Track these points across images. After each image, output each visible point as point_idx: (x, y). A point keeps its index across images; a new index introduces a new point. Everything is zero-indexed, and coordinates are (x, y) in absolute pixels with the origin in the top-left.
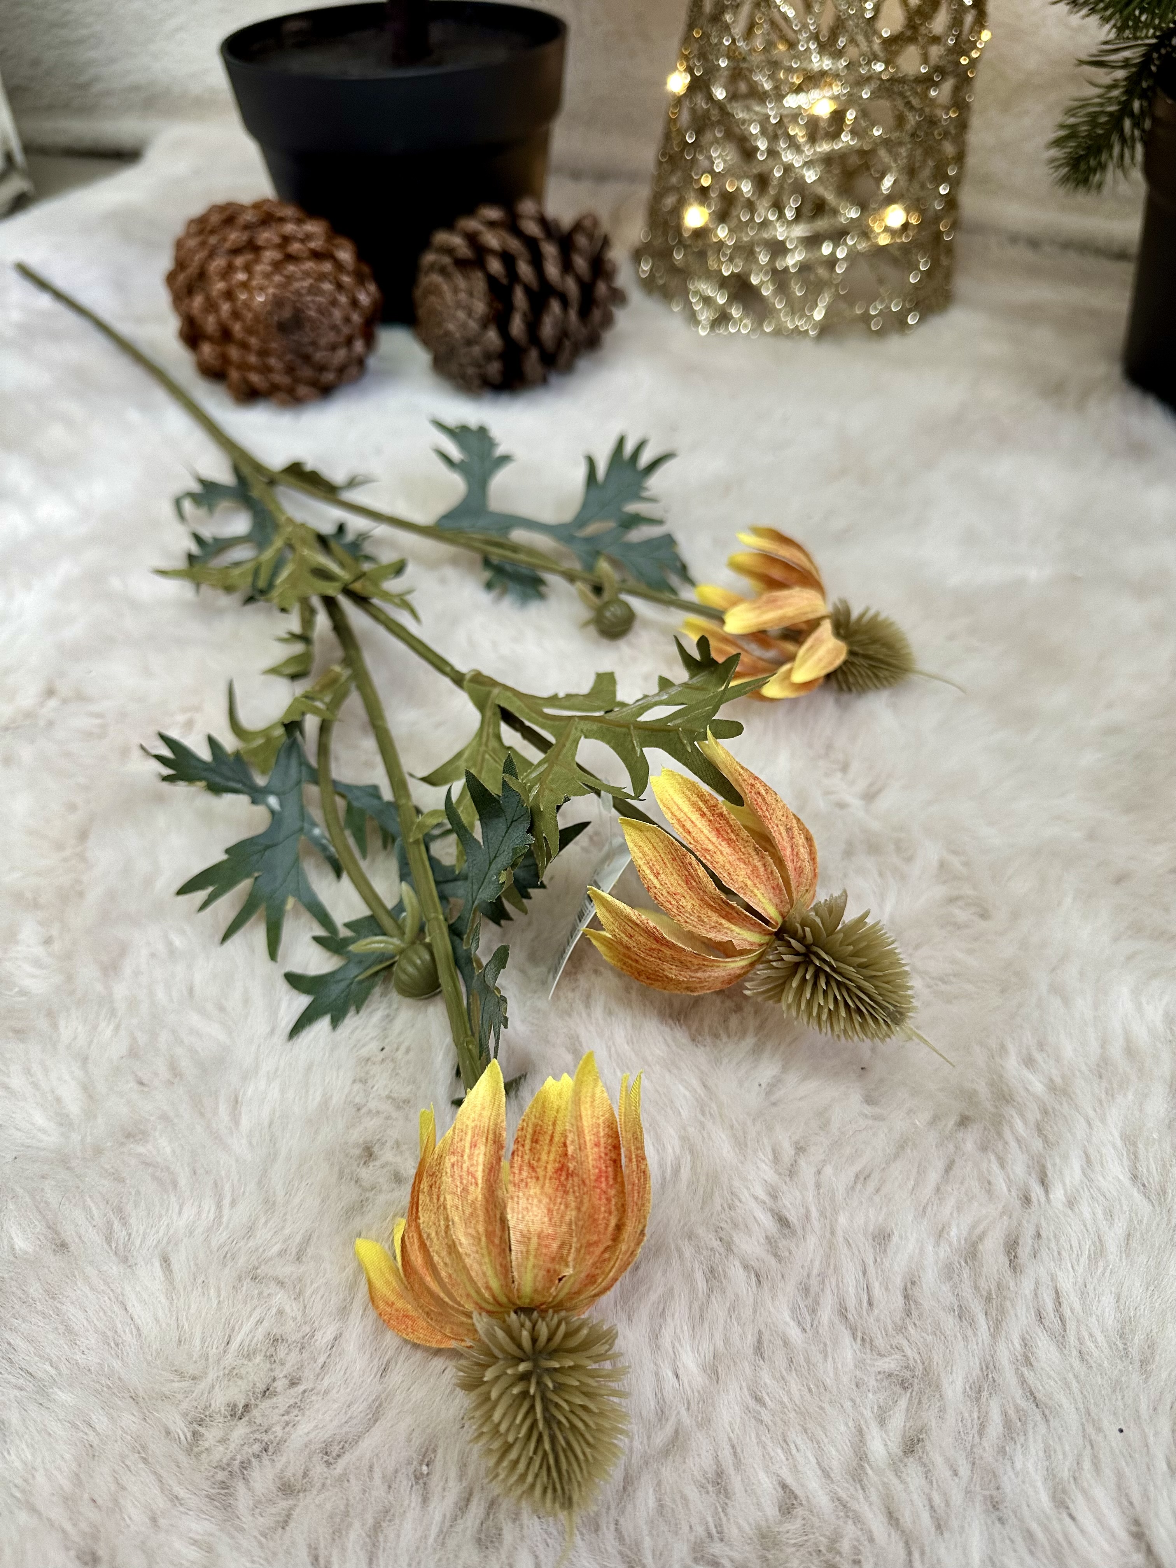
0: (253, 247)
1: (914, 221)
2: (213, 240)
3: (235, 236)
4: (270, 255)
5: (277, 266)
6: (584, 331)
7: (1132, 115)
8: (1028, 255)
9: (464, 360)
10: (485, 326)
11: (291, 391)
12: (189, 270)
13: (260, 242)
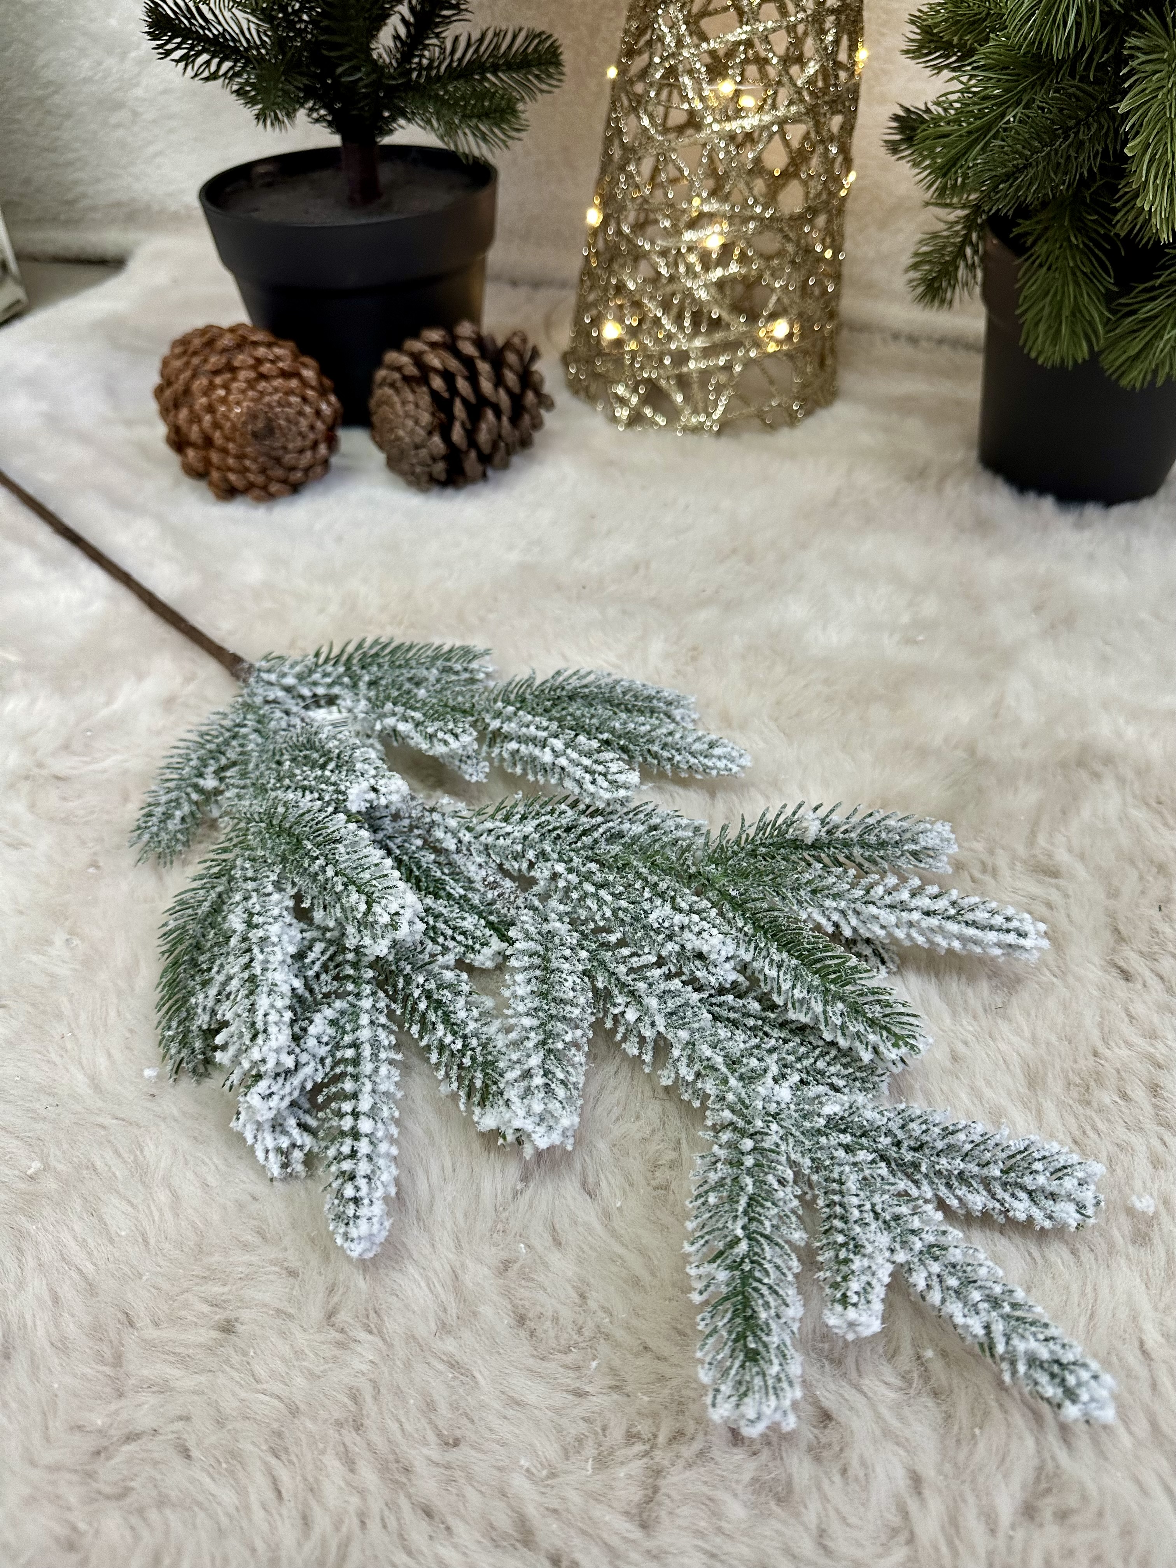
0: (231, 369)
1: (797, 331)
2: (195, 361)
3: (215, 360)
5: (251, 384)
6: (517, 433)
7: (972, 245)
8: (907, 351)
9: (414, 461)
10: (430, 433)
11: (265, 488)
12: (175, 386)
13: (236, 364)
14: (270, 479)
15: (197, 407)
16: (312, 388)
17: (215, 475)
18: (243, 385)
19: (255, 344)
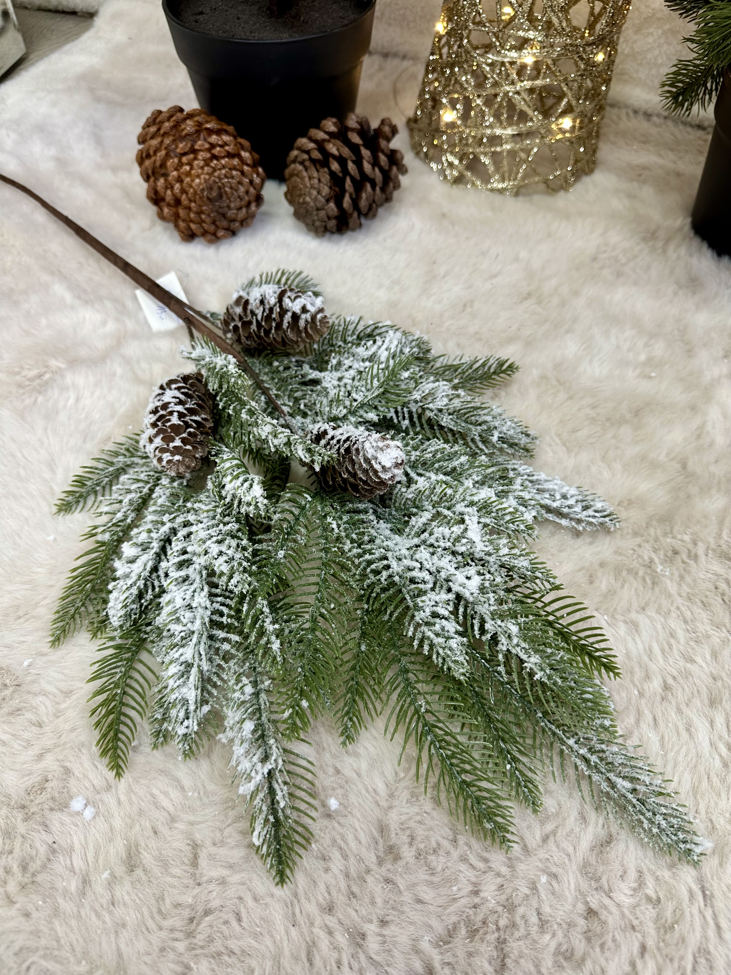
0: (193, 151)
1: (577, 124)
3: (182, 146)
5: (207, 162)
6: (384, 196)
9: (316, 218)
10: (328, 201)
11: (214, 234)
12: (153, 160)
13: (196, 147)
14: (218, 228)
16: (248, 165)
17: (182, 224)
18: (202, 163)
19: (209, 131)
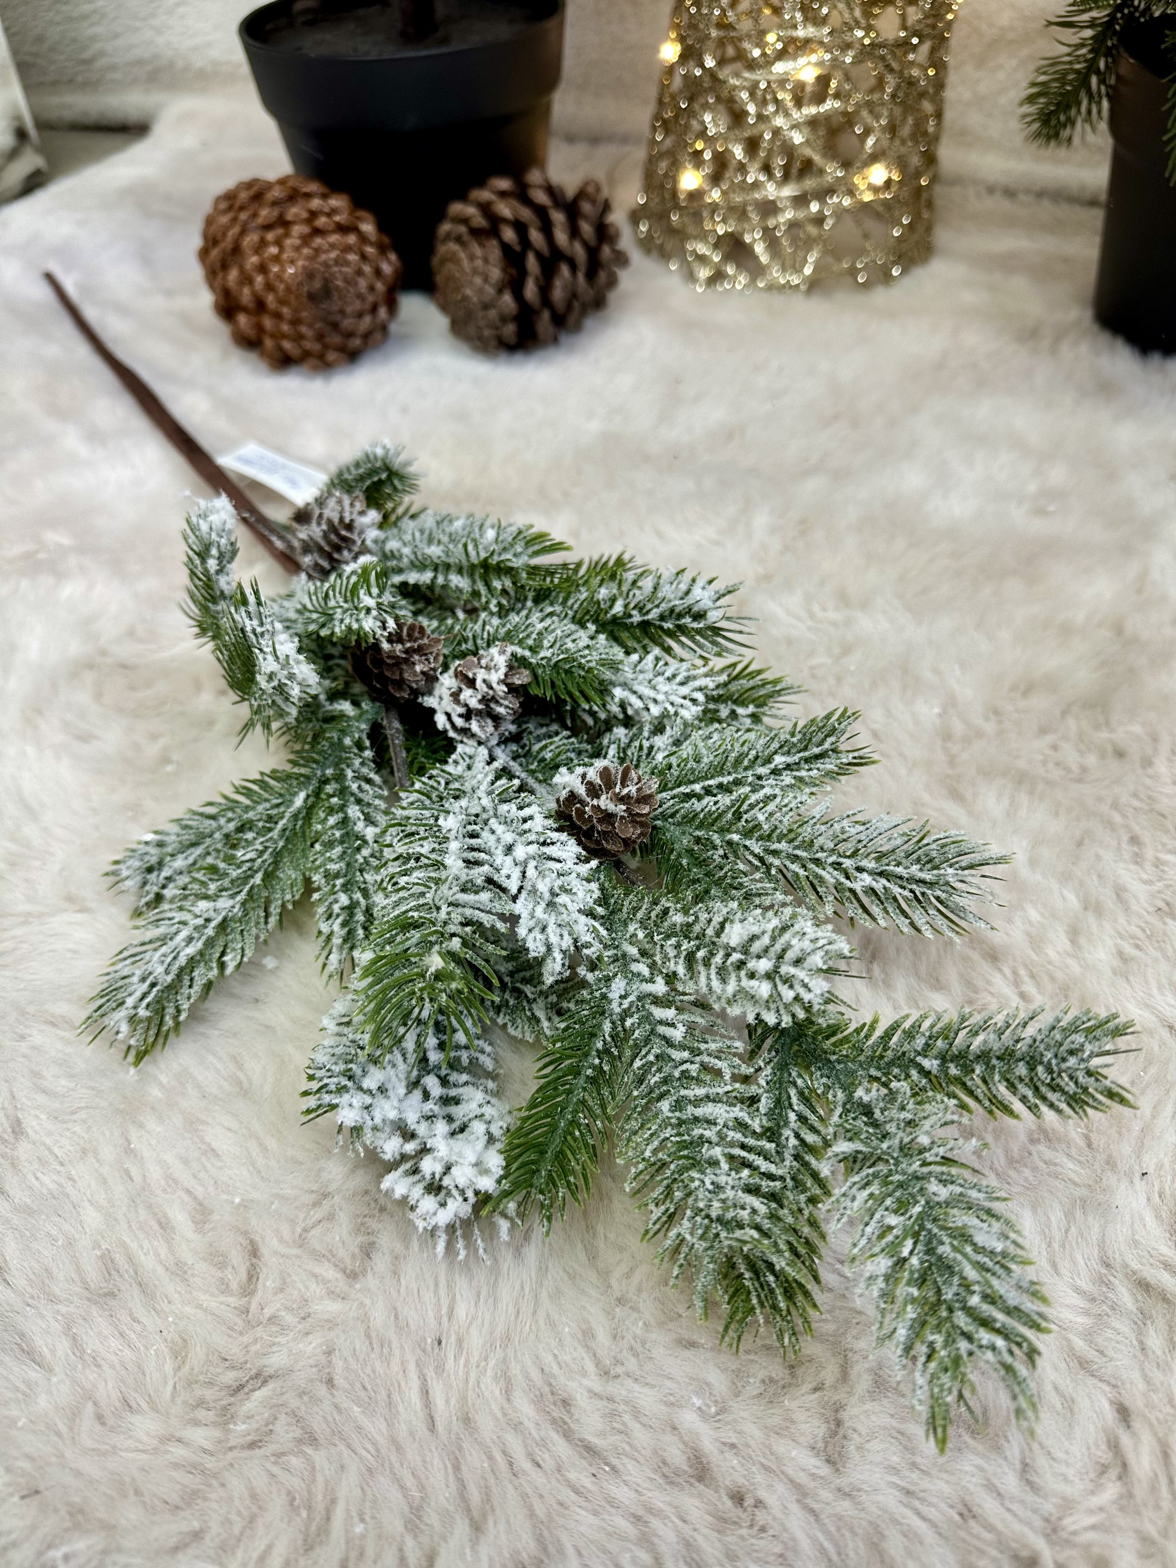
0: (284, 223)
1: (896, 177)
2: (243, 216)
3: (265, 214)
4: (298, 230)
5: (306, 240)
6: (591, 292)
7: (1098, 72)
8: (1005, 205)
9: (482, 323)
10: (500, 291)
11: (321, 357)
12: (223, 245)
13: (289, 217)
14: (326, 347)
15: (248, 267)
16: (371, 244)
17: (269, 343)
18: (298, 242)
19: (308, 196)
